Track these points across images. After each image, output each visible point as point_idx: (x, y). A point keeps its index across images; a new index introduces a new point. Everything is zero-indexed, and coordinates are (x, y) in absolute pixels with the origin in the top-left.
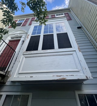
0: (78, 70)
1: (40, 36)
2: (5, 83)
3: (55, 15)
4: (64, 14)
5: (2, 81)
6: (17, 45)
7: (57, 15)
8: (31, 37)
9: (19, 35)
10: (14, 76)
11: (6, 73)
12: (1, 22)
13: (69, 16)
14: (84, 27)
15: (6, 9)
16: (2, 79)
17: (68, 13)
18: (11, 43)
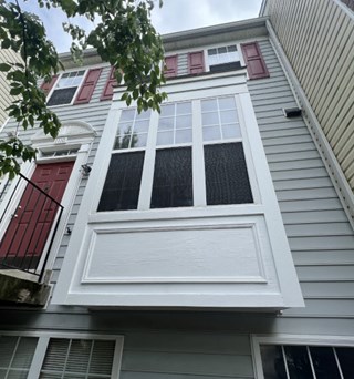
0: (264, 281)
1: (144, 152)
2: (43, 306)
3: (202, 53)
4: (239, 47)
5: (33, 300)
6: (66, 181)
7: (211, 52)
8: (113, 155)
9: (66, 140)
10: (70, 292)
11: (41, 276)
12: (8, 112)
13: (259, 58)
14: (311, 112)
15: (20, 69)
16: (31, 296)
17: (255, 44)
18: (42, 171)
